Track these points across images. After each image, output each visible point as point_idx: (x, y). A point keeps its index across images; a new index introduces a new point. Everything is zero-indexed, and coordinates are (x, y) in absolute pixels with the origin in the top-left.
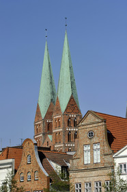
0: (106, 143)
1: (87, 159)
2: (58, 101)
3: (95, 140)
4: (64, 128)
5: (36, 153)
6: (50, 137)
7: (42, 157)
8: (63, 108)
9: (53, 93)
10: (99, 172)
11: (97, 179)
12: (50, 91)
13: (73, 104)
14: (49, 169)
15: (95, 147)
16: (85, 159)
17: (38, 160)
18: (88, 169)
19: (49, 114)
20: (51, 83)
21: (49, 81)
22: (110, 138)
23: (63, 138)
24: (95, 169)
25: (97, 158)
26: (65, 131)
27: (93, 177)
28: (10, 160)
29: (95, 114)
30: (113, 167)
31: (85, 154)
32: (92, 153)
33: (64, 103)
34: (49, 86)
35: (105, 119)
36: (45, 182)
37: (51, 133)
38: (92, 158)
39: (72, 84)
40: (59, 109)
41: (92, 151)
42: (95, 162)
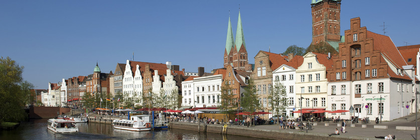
0: (269, 66)
1: (259, 74)
2: (235, 46)
3: (263, 65)
4: (239, 60)
5: (233, 72)
6: (232, 64)
7: (236, 73)
8: (238, 50)
9: (233, 43)
10: (265, 80)
11: (264, 83)
12: (231, 42)
13: (243, 48)
14: (239, 79)
15: (263, 68)
16: (258, 74)
17: (234, 75)
18: (259, 79)
19: (231, 53)
20: (232, 38)
21: (231, 37)
22: (271, 64)
23: (238, 64)
24: (263, 79)
25: (264, 73)
26: (239, 61)
27: (262, 82)
28: (221, 75)
29: (263, 52)
30: (272, 78)
31: (258, 72)
32: (262, 71)
33: (238, 47)
34: (231, 39)
35: (268, 54)
36: (238, 85)
37: (232, 62)
38: (262, 74)
39: (243, 37)
40: (236, 50)
41: (261, 70)
42: (263, 75)
